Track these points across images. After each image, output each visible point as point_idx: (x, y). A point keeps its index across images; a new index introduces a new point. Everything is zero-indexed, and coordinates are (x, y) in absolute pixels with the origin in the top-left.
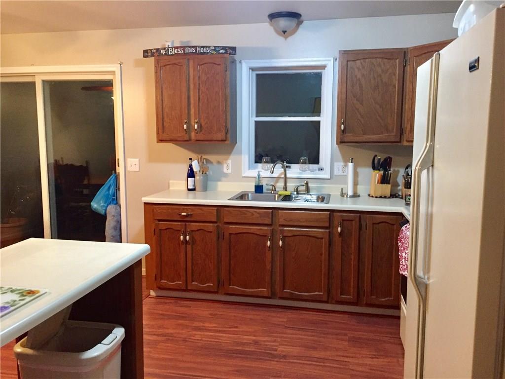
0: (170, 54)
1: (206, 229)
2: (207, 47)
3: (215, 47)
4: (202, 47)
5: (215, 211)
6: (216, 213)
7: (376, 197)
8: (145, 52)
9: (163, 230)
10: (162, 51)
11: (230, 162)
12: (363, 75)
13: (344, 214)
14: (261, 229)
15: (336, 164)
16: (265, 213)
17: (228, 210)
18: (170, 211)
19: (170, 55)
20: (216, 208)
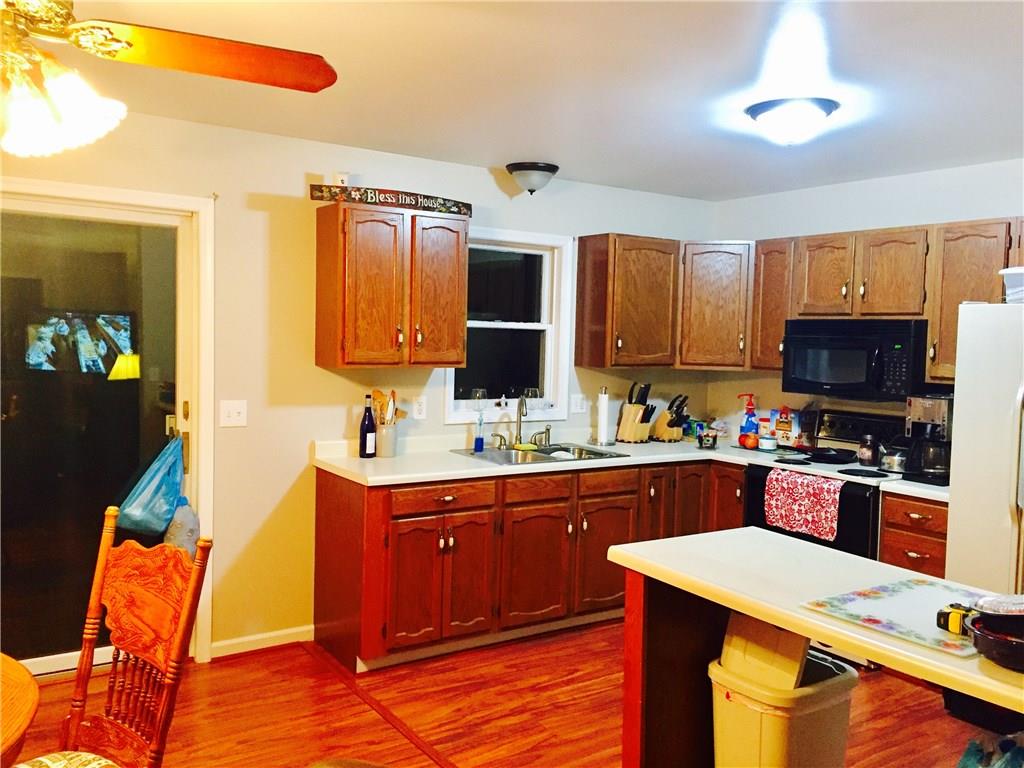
0: (369, 200)
1: (478, 520)
2: (432, 198)
3: (444, 200)
4: (425, 197)
5: (493, 486)
6: (494, 490)
7: (636, 442)
8: (314, 188)
9: (404, 534)
10: (353, 193)
11: (423, 399)
12: (638, 270)
13: (655, 469)
14: (557, 507)
15: (573, 396)
16: (565, 480)
17: (512, 483)
18: (420, 496)
19: (369, 203)
20: (493, 482)
